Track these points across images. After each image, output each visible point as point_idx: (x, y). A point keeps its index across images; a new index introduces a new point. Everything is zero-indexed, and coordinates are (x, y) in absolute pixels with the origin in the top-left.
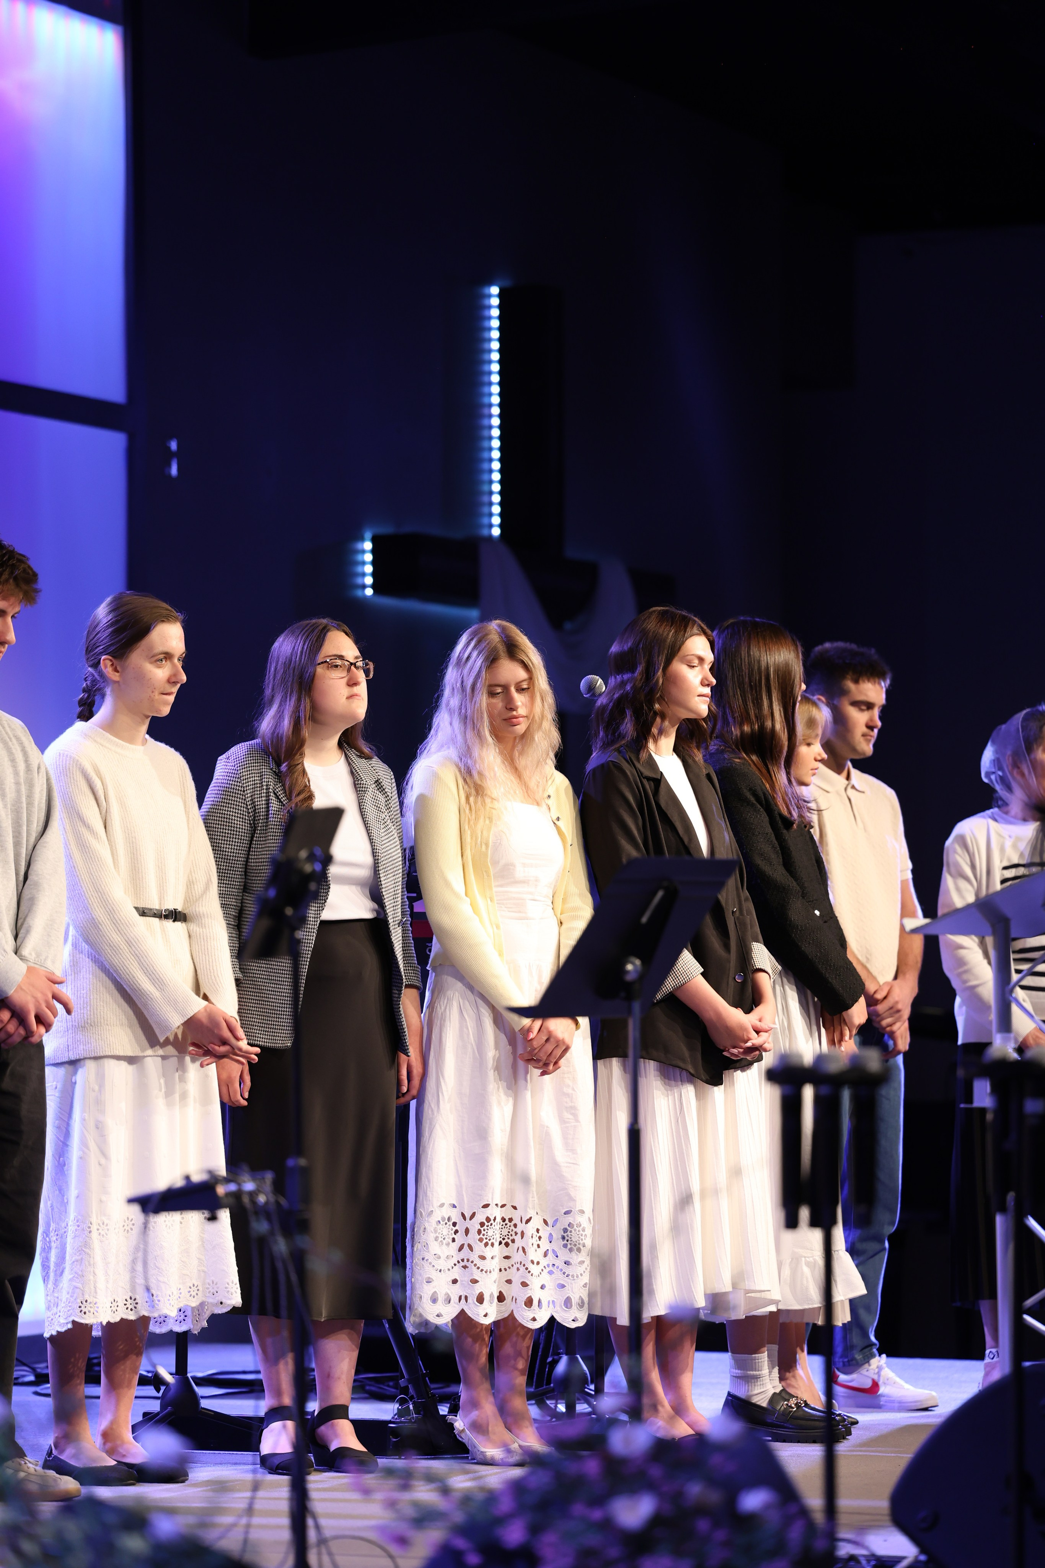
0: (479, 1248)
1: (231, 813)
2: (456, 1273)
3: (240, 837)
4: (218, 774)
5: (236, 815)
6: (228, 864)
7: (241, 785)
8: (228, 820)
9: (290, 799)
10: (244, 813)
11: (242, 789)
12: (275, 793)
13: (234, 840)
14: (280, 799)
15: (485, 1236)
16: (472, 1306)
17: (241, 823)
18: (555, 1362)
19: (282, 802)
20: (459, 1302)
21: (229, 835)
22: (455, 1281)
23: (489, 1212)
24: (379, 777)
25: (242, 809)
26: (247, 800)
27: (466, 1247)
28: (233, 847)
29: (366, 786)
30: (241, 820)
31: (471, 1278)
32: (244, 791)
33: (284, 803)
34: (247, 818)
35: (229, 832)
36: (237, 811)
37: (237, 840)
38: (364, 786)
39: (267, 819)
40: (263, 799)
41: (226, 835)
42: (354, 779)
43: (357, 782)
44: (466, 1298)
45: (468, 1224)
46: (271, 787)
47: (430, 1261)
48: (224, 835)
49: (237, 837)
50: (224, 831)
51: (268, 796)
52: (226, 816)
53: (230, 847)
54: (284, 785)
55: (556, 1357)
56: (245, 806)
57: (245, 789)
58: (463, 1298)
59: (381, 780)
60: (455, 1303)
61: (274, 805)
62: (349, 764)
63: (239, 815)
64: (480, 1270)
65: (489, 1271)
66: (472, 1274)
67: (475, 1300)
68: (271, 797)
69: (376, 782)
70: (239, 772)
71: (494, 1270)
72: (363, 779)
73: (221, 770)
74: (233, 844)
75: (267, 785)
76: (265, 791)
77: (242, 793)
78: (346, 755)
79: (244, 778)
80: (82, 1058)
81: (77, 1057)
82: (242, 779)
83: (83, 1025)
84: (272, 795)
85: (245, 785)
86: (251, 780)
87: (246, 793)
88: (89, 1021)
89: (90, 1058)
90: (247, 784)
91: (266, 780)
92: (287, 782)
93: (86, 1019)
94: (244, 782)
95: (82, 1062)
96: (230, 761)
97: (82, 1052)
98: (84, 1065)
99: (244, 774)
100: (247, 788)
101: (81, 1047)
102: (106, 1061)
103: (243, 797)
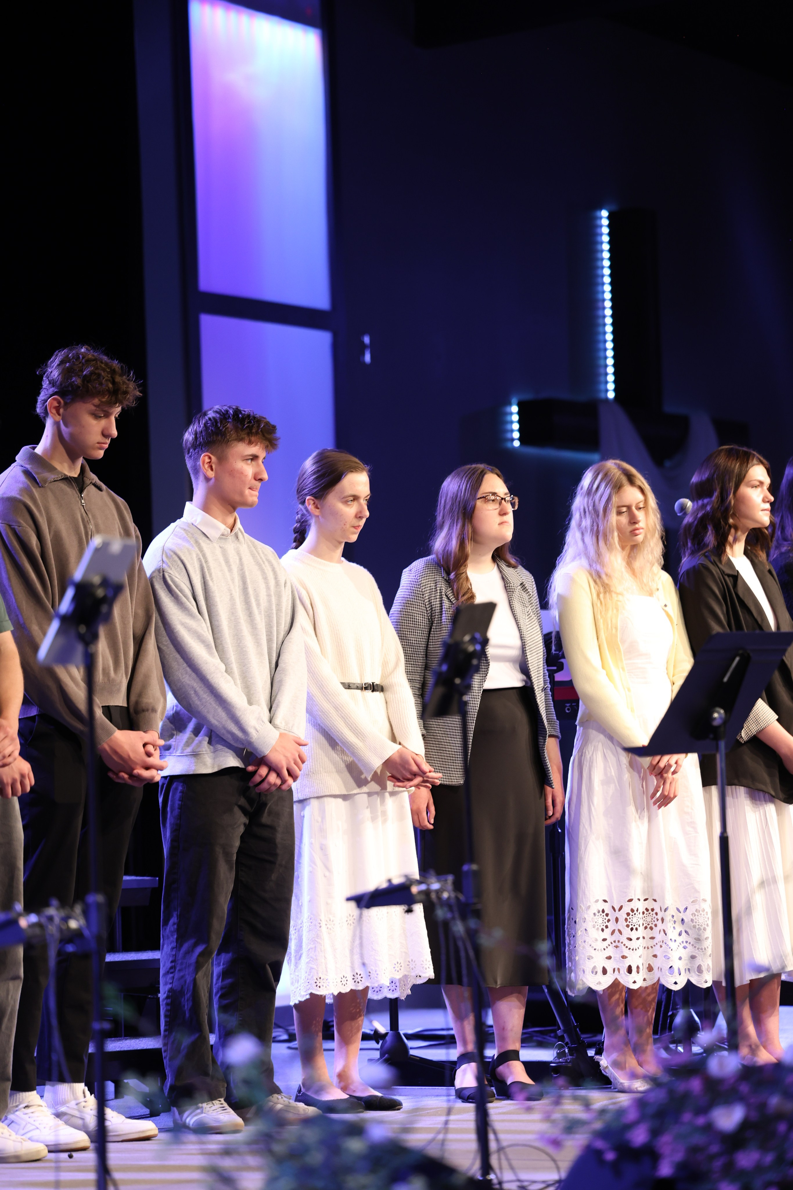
0: (627, 932)
1: (414, 612)
2: (610, 951)
3: (421, 629)
4: (404, 582)
5: (418, 613)
6: (412, 650)
7: (420, 590)
8: (412, 617)
9: (457, 598)
10: (424, 611)
11: (422, 593)
12: (446, 596)
13: (417, 631)
14: (450, 600)
15: (631, 923)
16: (623, 975)
17: (422, 619)
18: (674, 1016)
19: (452, 602)
20: (614, 973)
21: (413, 628)
22: (609, 958)
23: (632, 905)
24: (523, 581)
25: (422, 608)
26: (426, 601)
27: (617, 931)
28: (416, 637)
29: (514, 588)
30: (422, 616)
31: (622, 955)
33: (454, 602)
34: (426, 614)
35: (413, 625)
36: (418, 610)
37: (419, 632)
38: (512, 588)
39: (441, 615)
40: (438, 600)
41: (411, 628)
42: (504, 583)
43: (507, 585)
44: (619, 969)
45: (617, 914)
46: (443, 591)
47: (590, 943)
48: (409, 628)
49: (419, 629)
50: (409, 625)
51: (441, 598)
52: (410, 614)
53: (414, 636)
54: (452, 589)
55: (675, 1011)
56: (424, 606)
57: (424, 593)
58: (616, 970)
59: (525, 583)
60: (610, 974)
61: (446, 604)
62: (501, 572)
63: (420, 613)
64: (628, 948)
65: (635, 949)
66: (622, 952)
67: (626, 971)
68: (443, 599)
69: (521, 584)
70: (419, 580)
71: (638, 948)
72: (511, 582)
73: (406, 580)
74: (416, 634)
75: (440, 590)
76: (439, 594)
77: (421, 596)
78: (498, 565)
79: (423, 585)
80: (308, 797)
81: (305, 798)
82: (421, 585)
83: (307, 773)
84: (444, 596)
85: (424, 590)
86: (428, 586)
87: (424, 596)
88: (312, 770)
89: (314, 798)
90: (425, 590)
91: (439, 586)
92: (455, 587)
93: (309, 768)
94: (423, 588)
95: (308, 800)
96: (412, 572)
97: (308, 793)
98: (310, 803)
99: (423, 582)
100: (426, 592)
101: (307, 790)
102: (326, 799)
103: (423, 599)
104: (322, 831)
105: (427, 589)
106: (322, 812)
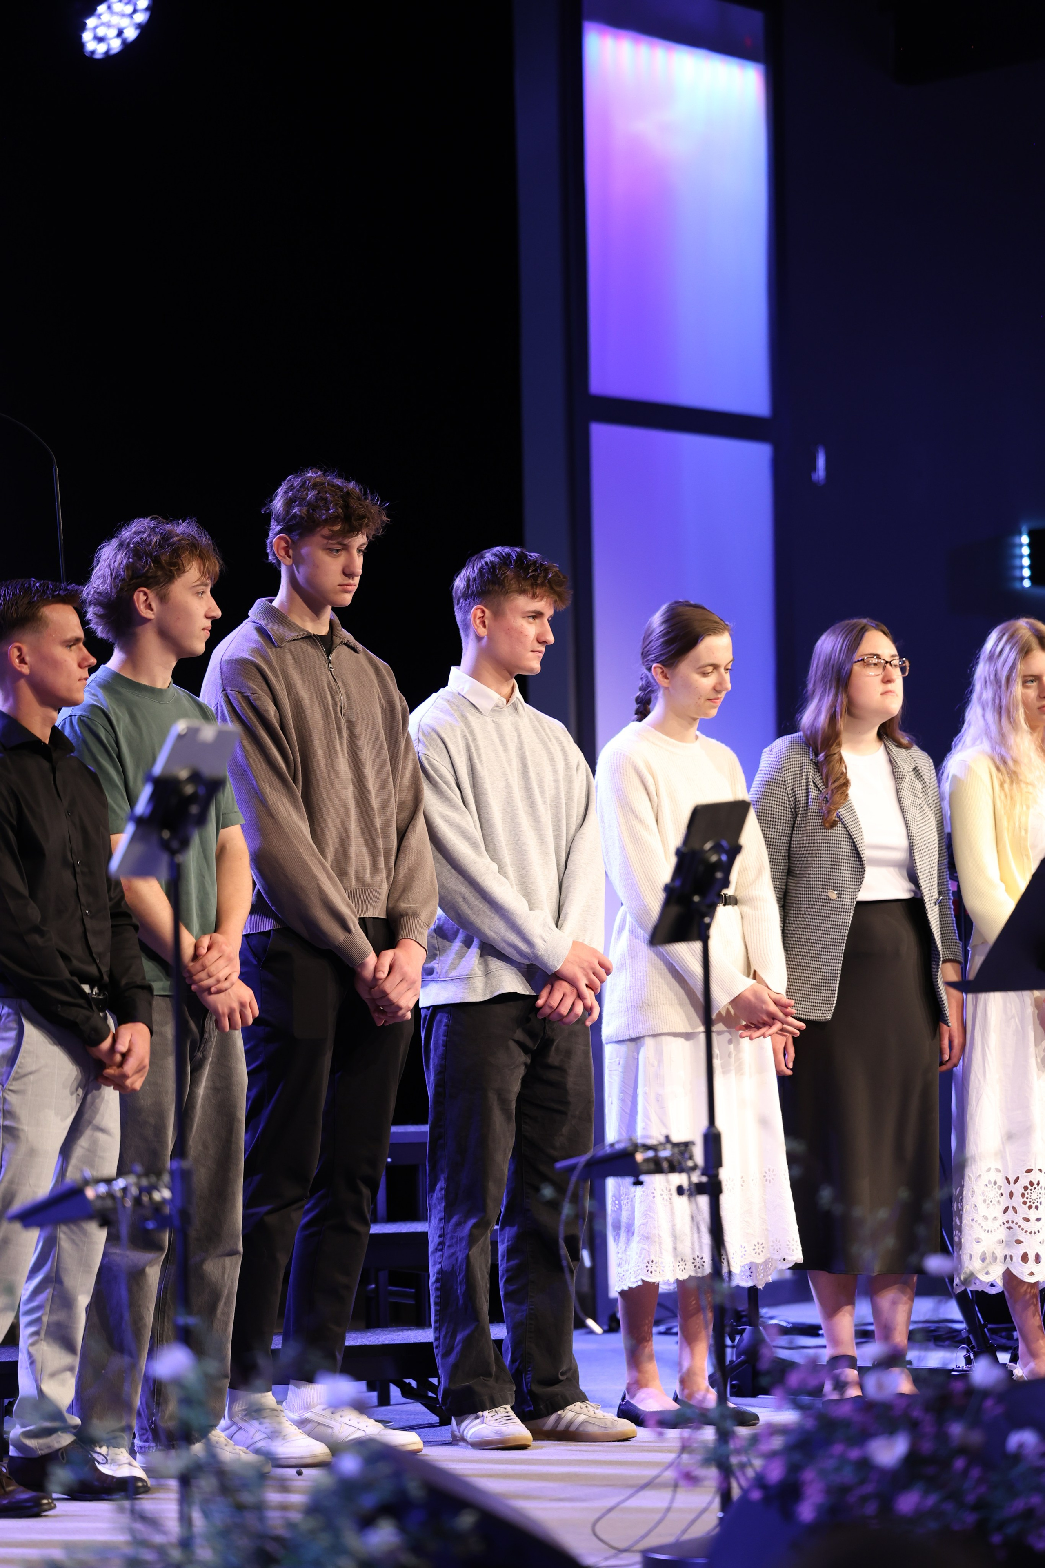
0: (1023, 1210)
1: (773, 802)
2: (1002, 1234)
3: (782, 824)
4: (764, 765)
6: (771, 850)
7: (782, 775)
8: (770, 808)
9: (826, 785)
10: (785, 802)
12: (814, 783)
13: (776, 827)
14: (819, 788)
15: (1029, 1200)
16: (1017, 1265)
17: (783, 811)
19: (821, 791)
20: (1005, 1261)
21: (772, 823)
22: (1001, 1242)
23: (1032, 1177)
24: (917, 765)
25: (784, 797)
26: (788, 789)
27: (1010, 1209)
29: (904, 774)
30: (783, 808)
31: (1015, 1239)
32: (785, 781)
34: (788, 806)
35: (772, 819)
36: (778, 800)
37: (779, 827)
38: (902, 774)
39: (807, 806)
40: (803, 789)
41: (769, 822)
42: (892, 767)
43: (895, 770)
44: (1011, 1257)
45: (1012, 1187)
46: (810, 777)
47: (979, 1222)
48: (767, 822)
49: (779, 824)
50: (767, 819)
51: (807, 786)
52: (768, 805)
53: (773, 833)
54: (822, 775)
56: (786, 795)
57: (786, 779)
58: (1008, 1257)
59: (919, 768)
60: (1001, 1262)
61: (813, 792)
62: (888, 753)
63: (780, 804)
64: (1024, 1231)
65: (1032, 1232)
66: (1016, 1235)
67: (1020, 1259)
68: (810, 787)
69: (914, 769)
70: (780, 763)
71: (1037, 1231)
72: (901, 767)
73: (765, 762)
74: (776, 830)
75: (807, 775)
76: (804, 781)
77: (783, 783)
78: (885, 745)
79: (785, 769)
80: (641, 1035)
81: (637, 1036)
82: (783, 770)
83: (641, 1005)
84: (811, 784)
85: (786, 776)
86: (792, 770)
87: (787, 782)
88: (646, 1002)
89: (649, 1036)
90: (788, 775)
91: (805, 770)
92: (825, 771)
93: (643, 999)
94: (785, 772)
95: (642, 1039)
96: (773, 753)
97: (641, 1030)
98: (644, 1043)
99: (785, 765)
100: (788, 778)
101: (640, 1026)
102: (664, 1038)
103: (785, 787)
104: (659, 1077)
105: (790, 774)
106: (659, 1054)
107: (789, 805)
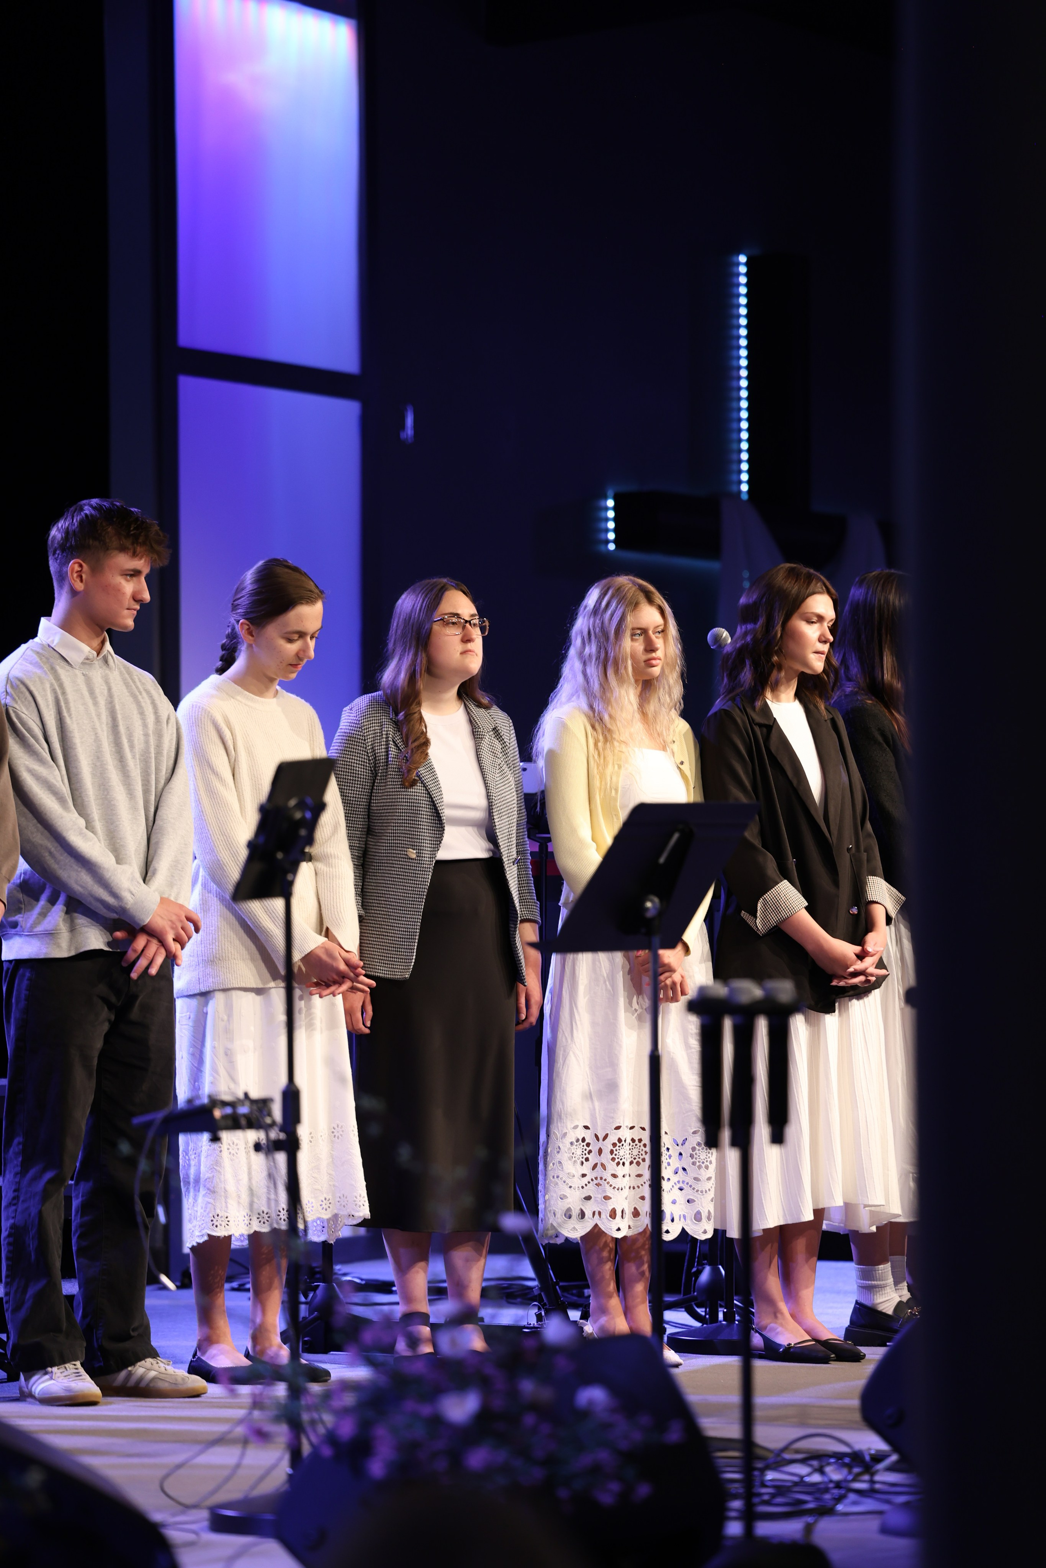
0: (611, 1167)
1: (354, 761)
2: (590, 1190)
3: (361, 783)
4: (343, 721)
5: (358, 762)
6: (350, 808)
7: (362, 734)
8: (350, 767)
9: (406, 744)
10: (365, 761)
11: (363, 738)
12: (394, 742)
13: (355, 788)
14: (398, 748)
15: (617, 1156)
16: (605, 1221)
17: (362, 770)
18: (699, 1272)
19: (401, 750)
20: (593, 1217)
21: (351, 781)
22: (588, 1198)
23: (620, 1134)
24: (496, 725)
25: (363, 756)
26: (367, 748)
27: (599, 1166)
28: (355, 792)
29: (484, 734)
30: (362, 767)
31: (604, 1195)
32: (364, 740)
34: (367, 765)
35: (352, 778)
36: (359, 758)
37: (359, 786)
38: (481, 733)
39: (387, 766)
40: (383, 747)
41: (349, 781)
42: (472, 727)
43: (475, 730)
44: (600, 1213)
45: (601, 1144)
46: (390, 736)
47: (564, 1179)
48: (346, 781)
49: (359, 783)
50: (346, 777)
51: (387, 745)
52: (348, 763)
53: (352, 792)
54: (402, 734)
55: (700, 1267)
56: (366, 753)
57: (366, 738)
58: (597, 1213)
59: (499, 728)
60: (589, 1218)
61: (393, 751)
62: (468, 713)
63: (360, 763)
64: (612, 1187)
65: (621, 1188)
66: (605, 1191)
67: (608, 1215)
68: (390, 746)
69: (493, 729)
70: (361, 722)
71: (625, 1187)
72: (481, 726)
73: (346, 718)
75: (387, 734)
76: (384, 740)
77: (363, 742)
78: (465, 705)
79: (364, 727)
80: (211, 990)
81: (208, 990)
82: (362, 728)
83: (212, 959)
84: (391, 743)
86: (371, 728)
87: (366, 741)
88: (218, 956)
89: (219, 990)
90: (367, 733)
91: (385, 729)
92: (405, 730)
93: (214, 953)
94: (364, 731)
95: (212, 994)
96: (353, 712)
97: (212, 985)
98: (214, 997)
99: (364, 723)
100: (368, 737)
101: (211, 980)
102: (234, 993)
103: (365, 746)
104: (228, 1031)
105: (369, 732)
106: (229, 1008)
107: (369, 764)
